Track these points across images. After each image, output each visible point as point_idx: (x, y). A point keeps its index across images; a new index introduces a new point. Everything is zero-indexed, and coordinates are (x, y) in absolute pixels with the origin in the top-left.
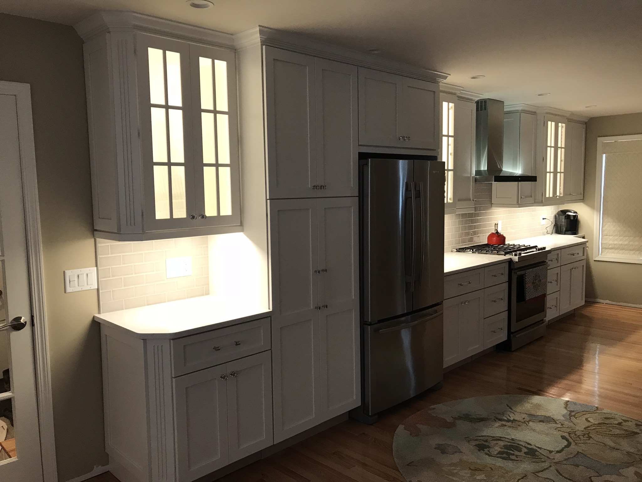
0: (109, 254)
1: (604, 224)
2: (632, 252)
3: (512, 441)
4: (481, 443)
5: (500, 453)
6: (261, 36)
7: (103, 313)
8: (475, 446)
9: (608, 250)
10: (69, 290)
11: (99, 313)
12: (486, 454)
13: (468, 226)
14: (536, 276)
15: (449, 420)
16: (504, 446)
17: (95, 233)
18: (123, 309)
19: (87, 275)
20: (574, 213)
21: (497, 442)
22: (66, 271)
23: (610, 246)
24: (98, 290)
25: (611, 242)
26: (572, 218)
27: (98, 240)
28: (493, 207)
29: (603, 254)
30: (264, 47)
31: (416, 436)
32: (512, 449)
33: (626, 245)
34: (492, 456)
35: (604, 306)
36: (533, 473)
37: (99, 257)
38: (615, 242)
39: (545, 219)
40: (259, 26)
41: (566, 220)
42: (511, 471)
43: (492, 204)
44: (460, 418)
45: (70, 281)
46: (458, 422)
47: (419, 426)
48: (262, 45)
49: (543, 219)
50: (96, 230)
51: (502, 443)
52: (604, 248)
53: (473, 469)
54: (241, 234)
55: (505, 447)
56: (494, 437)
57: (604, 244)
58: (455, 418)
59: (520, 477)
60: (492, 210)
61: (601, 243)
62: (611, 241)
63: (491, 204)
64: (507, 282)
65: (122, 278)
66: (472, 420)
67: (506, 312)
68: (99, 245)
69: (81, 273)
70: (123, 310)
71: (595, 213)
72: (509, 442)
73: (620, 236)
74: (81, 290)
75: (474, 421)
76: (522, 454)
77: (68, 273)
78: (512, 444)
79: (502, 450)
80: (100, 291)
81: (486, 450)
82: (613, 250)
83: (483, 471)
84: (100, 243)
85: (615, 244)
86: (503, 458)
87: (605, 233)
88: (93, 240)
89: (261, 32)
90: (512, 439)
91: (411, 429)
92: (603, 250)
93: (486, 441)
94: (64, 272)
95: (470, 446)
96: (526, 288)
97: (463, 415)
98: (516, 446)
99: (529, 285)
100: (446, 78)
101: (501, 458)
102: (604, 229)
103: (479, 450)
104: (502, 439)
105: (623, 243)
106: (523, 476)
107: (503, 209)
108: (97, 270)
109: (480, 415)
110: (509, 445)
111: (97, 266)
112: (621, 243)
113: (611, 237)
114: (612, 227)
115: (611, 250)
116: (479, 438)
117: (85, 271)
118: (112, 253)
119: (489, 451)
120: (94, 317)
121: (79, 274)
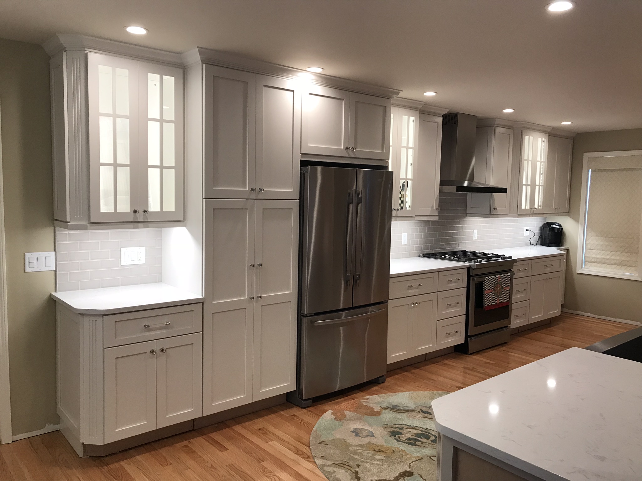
0: (67, 241)
1: (588, 237)
2: (614, 266)
3: (426, 431)
4: (396, 430)
5: (409, 439)
6: (201, 56)
7: (60, 291)
8: (389, 432)
9: (591, 263)
10: (28, 270)
11: (56, 291)
12: (396, 439)
13: (438, 233)
14: (497, 284)
15: (377, 409)
16: (415, 434)
17: (55, 222)
18: (78, 289)
19: (46, 258)
20: (558, 226)
21: (410, 431)
22: (25, 253)
23: (593, 260)
24: (55, 271)
25: (594, 256)
26: (556, 231)
27: (57, 229)
28: (468, 216)
29: (585, 267)
30: (204, 65)
31: (339, 420)
32: (422, 437)
33: (608, 259)
34: (400, 441)
35: (585, 318)
36: (430, 457)
37: (57, 243)
38: (598, 256)
39: (529, 230)
40: (198, 47)
41: (550, 232)
42: (410, 454)
43: (467, 213)
44: (388, 408)
45: (29, 262)
46: (384, 411)
47: (347, 412)
48: (203, 63)
49: (527, 230)
50: (56, 220)
51: (415, 431)
52: (587, 262)
53: (377, 450)
54: (184, 229)
55: (417, 435)
56: (410, 426)
57: (588, 257)
58: (383, 408)
59: (415, 460)
60: (468, 219)
61: (585, 257)
62: (594, 254)
63: (465, 214)
64: (466, 287)
65: (78, 262)
66: (398, 411)
67: (464, 315)
68: (57, 232)
69: (39, 256)
70: (78, 291)
71: (579, 226)
72: (421, 431)
73: (602, 250)
74: (40, 271)
75: (399, 412)
76: (429, 441)
77: (28, 255)
78: (424, 433)
79: (412, 437)
80: (58, 273)
81: (397, 436)
82: (596, 264)
83: (385, 452)
84: (59, 231)
85: (598, 258)
86: (410, 444)
87: (589, 246)
88: (52, 228)
89: (200, 53)
90: (426, 428)
91: (338, 414)
92: (587, 263)
93: (402, 429)
94: (24, 254)
95: (385, 431)
96: (486, 295)
97: (392, 406)
98: (427, 435)
99: (488, 293)
100: (399, 93)
101: (406, 443)
102: (587, 242)
103: (390, 436)
104: (416, 428)
105: (605, 257)
106: (418, 458)
107: (480, 219)
108: (56, 254)
109: (408, 407)
110: (421, 433)
111: (55, 251)
112: (603, 257)
113: (594, 251)
114: (594, 241)
115: (593, 264)
116: (397, 426)
117: (43, 254)
118: (70, 240)
119: (399, 437)
120: (51, 295)
121: (38, 256)
